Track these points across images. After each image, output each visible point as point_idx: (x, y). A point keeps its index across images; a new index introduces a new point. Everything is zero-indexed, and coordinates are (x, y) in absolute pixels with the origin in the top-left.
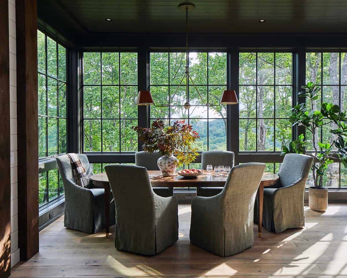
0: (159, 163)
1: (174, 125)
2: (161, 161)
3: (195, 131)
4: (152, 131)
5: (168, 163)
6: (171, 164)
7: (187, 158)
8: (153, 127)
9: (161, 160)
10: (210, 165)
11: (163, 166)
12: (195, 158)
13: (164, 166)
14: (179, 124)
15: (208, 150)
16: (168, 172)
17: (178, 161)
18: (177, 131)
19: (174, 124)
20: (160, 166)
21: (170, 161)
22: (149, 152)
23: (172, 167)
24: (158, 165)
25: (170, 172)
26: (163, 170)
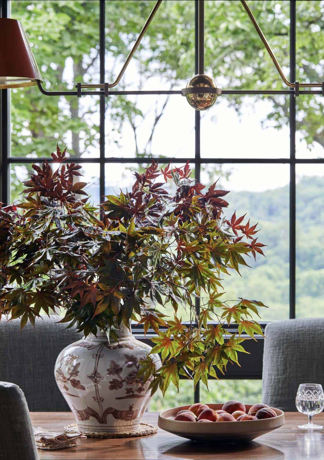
0: (65, 370)
1: (135, 187)
2: (75, 363)
3: (241, 219)
4: (27, 215)
5: (110, 372)
6: (123, 375)
7: (202, 348)
8: (34, 197)
9: (73, 358)
10: (310, 385)
11: (83, 388)
12: (242, 350)
13: (89, 385)
14: (160, 185)
15: (292, 315)
16: (110, 417)
17: (159, 364)
18: (151, 214)
19: (134, 180)
20: (69, 385)
21: (122, 363)
22: (19, 320)
23: (129, 391)
24: (60, 384)
25: (118, 415)
26: (81, 409)
